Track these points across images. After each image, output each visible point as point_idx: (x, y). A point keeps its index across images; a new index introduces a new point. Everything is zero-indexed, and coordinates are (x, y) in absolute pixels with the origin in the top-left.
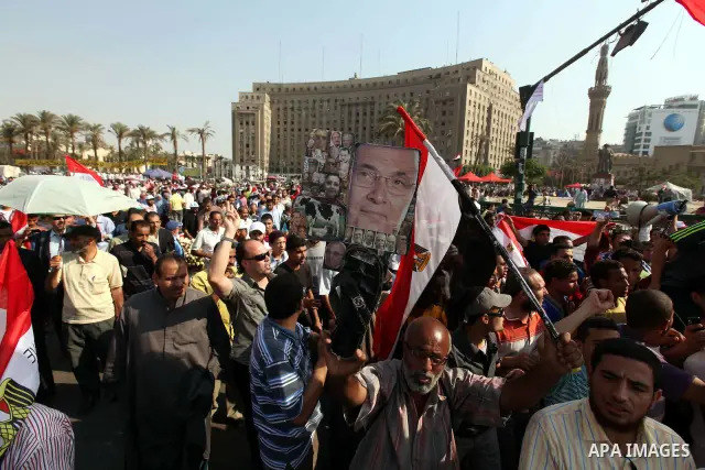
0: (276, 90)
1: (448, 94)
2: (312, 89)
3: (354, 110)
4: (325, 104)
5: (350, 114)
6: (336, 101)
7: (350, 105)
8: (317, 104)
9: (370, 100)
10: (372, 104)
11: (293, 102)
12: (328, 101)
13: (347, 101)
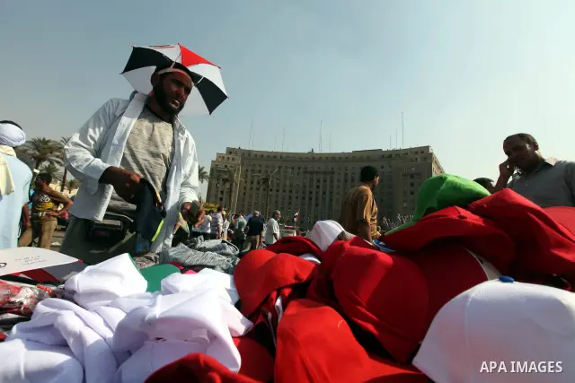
0: (246, 155)
1: (413, 169)
2: (279, 157)
3: (315, 177)
4: (290, 170)
5: (312, 180)
6: (299, 168)
7: (311, 173)
8: (282, 170)
9: (330, 170)
10: (333, 173)
11: (260, 166)
12: (293, 168)
13: (309, 169)
